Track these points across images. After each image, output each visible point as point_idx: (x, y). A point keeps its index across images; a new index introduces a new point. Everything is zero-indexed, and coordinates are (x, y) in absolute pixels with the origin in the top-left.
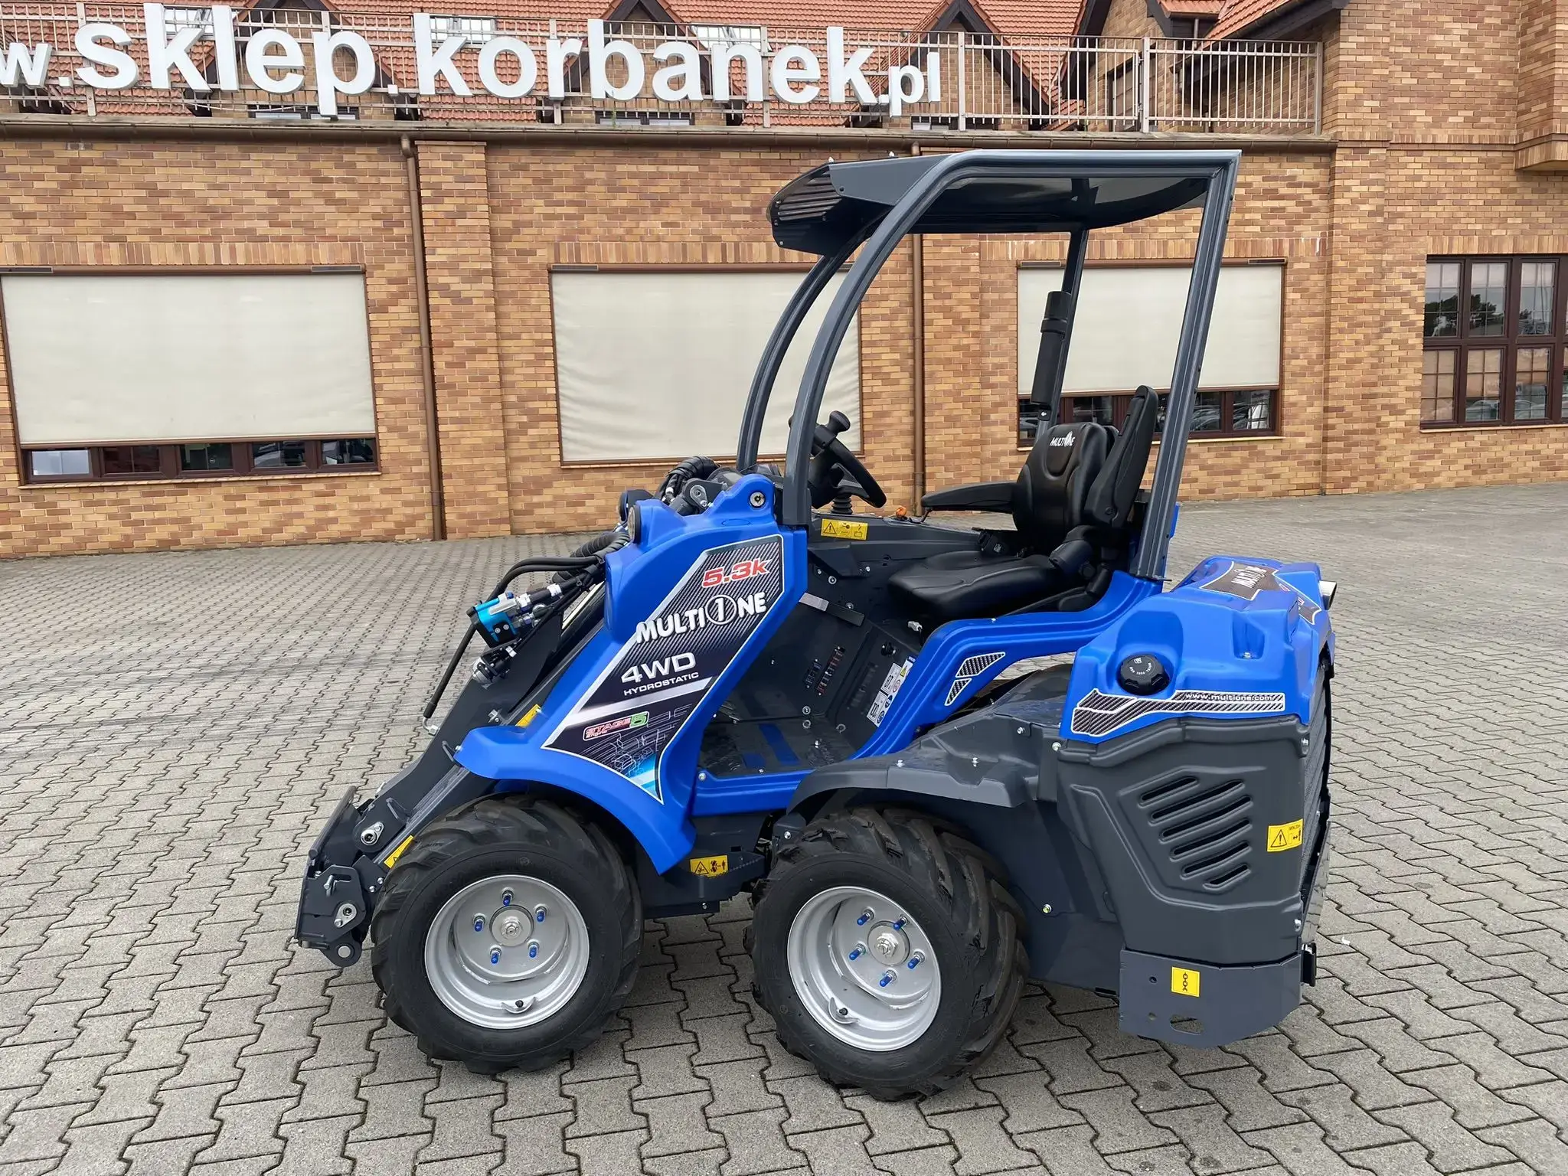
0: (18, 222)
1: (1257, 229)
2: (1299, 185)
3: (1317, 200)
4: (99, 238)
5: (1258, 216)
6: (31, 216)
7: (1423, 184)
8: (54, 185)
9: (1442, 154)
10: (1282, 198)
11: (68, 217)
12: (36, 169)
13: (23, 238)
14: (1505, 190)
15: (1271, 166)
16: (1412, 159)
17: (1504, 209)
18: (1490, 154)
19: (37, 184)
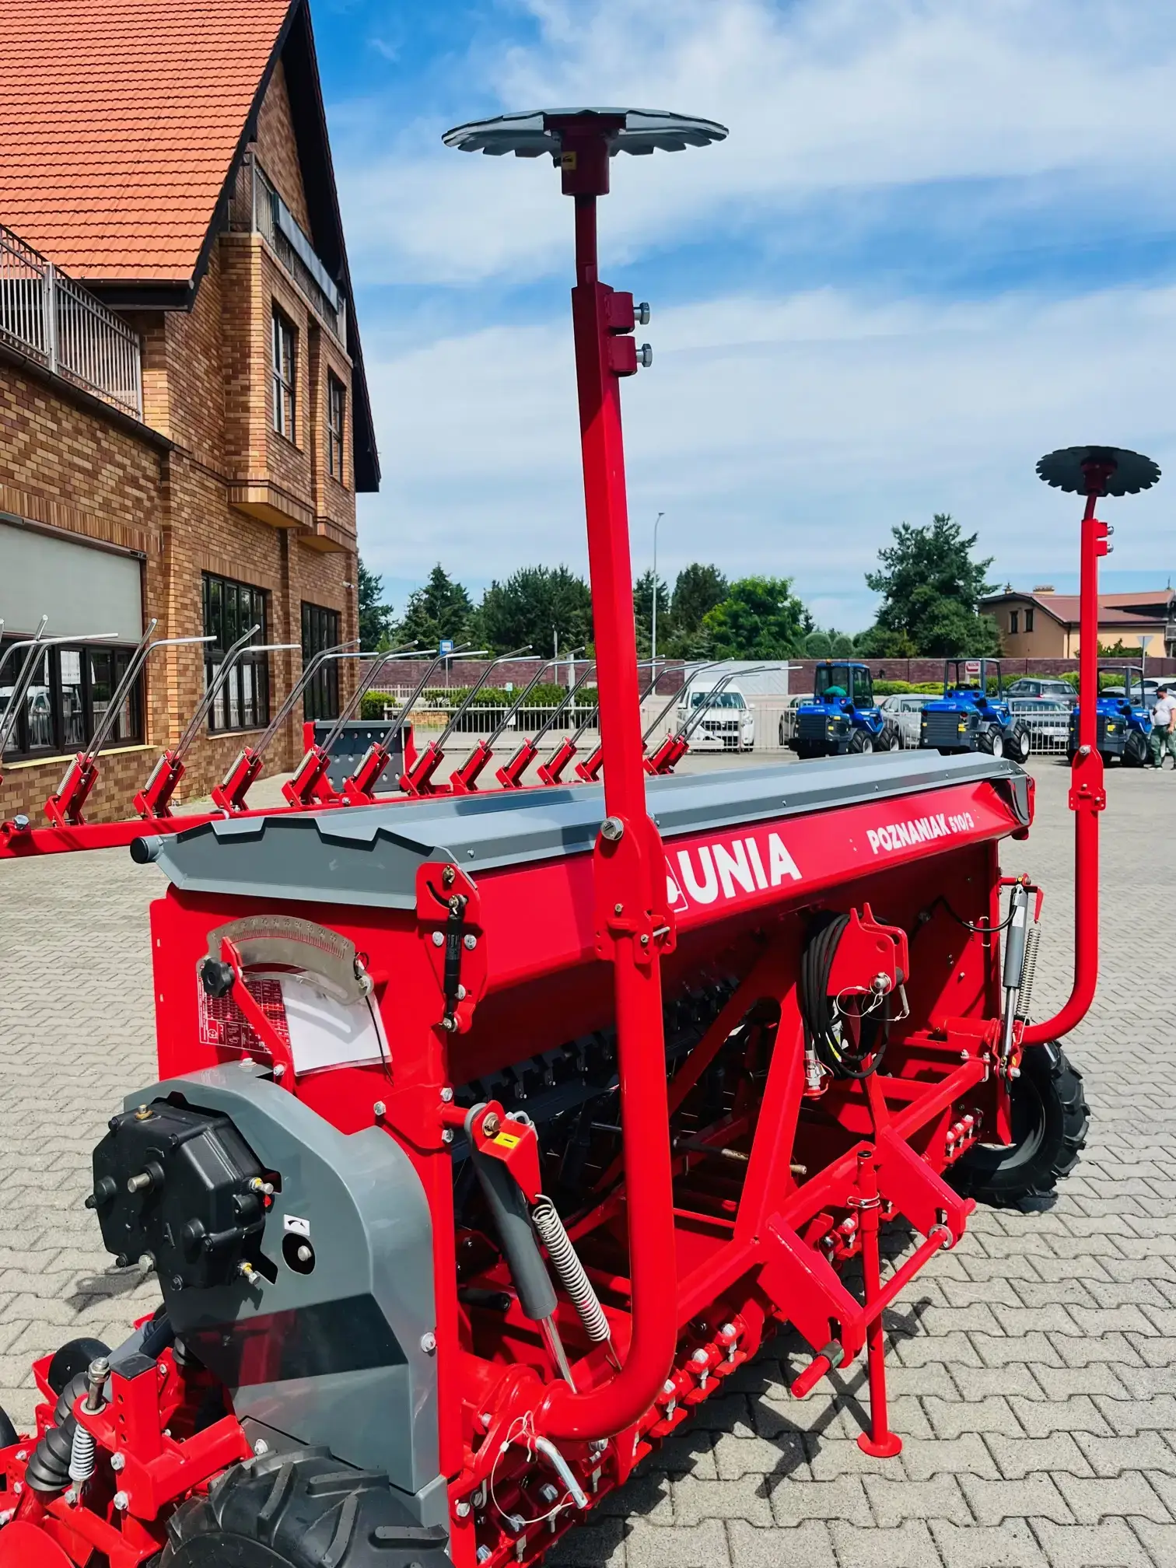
1: (129, 517)
2: (147, 478)
3: (157, 501)
5: (129, 503)
7: (197, 501)
9: (204, 476)
10: (140, 488)
14: (226, 520)
15: (134, 452)
16: (191, 475)
17: (225, 535)
18: (220, 485)
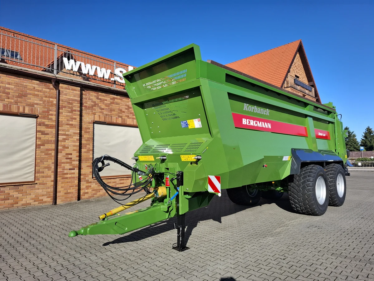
0: (100, 110)
4: (117, 116)
6: (103, 109)
8: (109, 102)
11: (111, 110)
12: (106, 98)
13: (101, 114)
19: (105, 102)
